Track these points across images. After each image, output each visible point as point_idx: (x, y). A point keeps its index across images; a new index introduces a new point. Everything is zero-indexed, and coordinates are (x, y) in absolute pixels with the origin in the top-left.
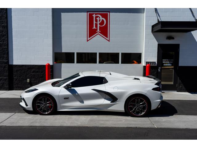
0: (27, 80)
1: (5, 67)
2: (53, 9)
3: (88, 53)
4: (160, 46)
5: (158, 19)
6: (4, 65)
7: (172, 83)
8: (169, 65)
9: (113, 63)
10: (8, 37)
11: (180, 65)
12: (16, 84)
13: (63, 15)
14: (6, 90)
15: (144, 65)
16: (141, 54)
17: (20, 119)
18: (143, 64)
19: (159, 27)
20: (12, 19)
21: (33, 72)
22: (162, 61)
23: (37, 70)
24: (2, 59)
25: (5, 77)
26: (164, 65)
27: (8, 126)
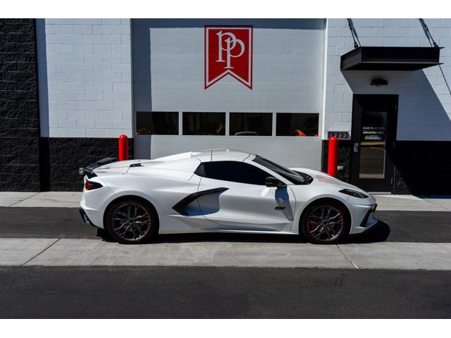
0: (78, 169)
1: (32, 143)
2: (133, 21)
3: (201, 114)
4: (358, 99)
5: (355, 43)
6: (29, 138)
7: (382, 176)
8: (376, 139)
9: (255, 135)
10: (37, 79)
11: (399, 138)
12: (56, 178)
13: (154, 32)
14: (35, 190)
15: (323, 139)
16: (318, 114)
17: (71, 251)
18: (323, 135)
19: (358, 59)
20: (47, 40)
21: (91, 153)
22: (362, 130)
23: (100, 150)
24: (27, 126)
25: (33, 162)
26: (366, 138)
27: (47, 265)
